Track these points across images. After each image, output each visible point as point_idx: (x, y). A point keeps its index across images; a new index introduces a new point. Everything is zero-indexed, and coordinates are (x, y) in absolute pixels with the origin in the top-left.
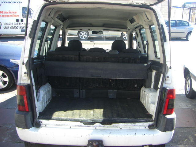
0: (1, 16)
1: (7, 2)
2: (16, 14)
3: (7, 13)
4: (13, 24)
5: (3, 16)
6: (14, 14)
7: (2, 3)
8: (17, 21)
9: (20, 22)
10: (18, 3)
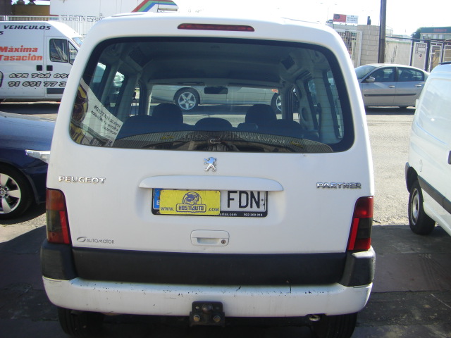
0: (3, 58)
1: (16, 27)
2: (37, 54)
3: (17, 50)
4: (30, 76)
5: (7, 58)
6: (32, 54)
7: (5, 28)
8: (39, 68)
9: (45, 71)
10: (40, 28)
